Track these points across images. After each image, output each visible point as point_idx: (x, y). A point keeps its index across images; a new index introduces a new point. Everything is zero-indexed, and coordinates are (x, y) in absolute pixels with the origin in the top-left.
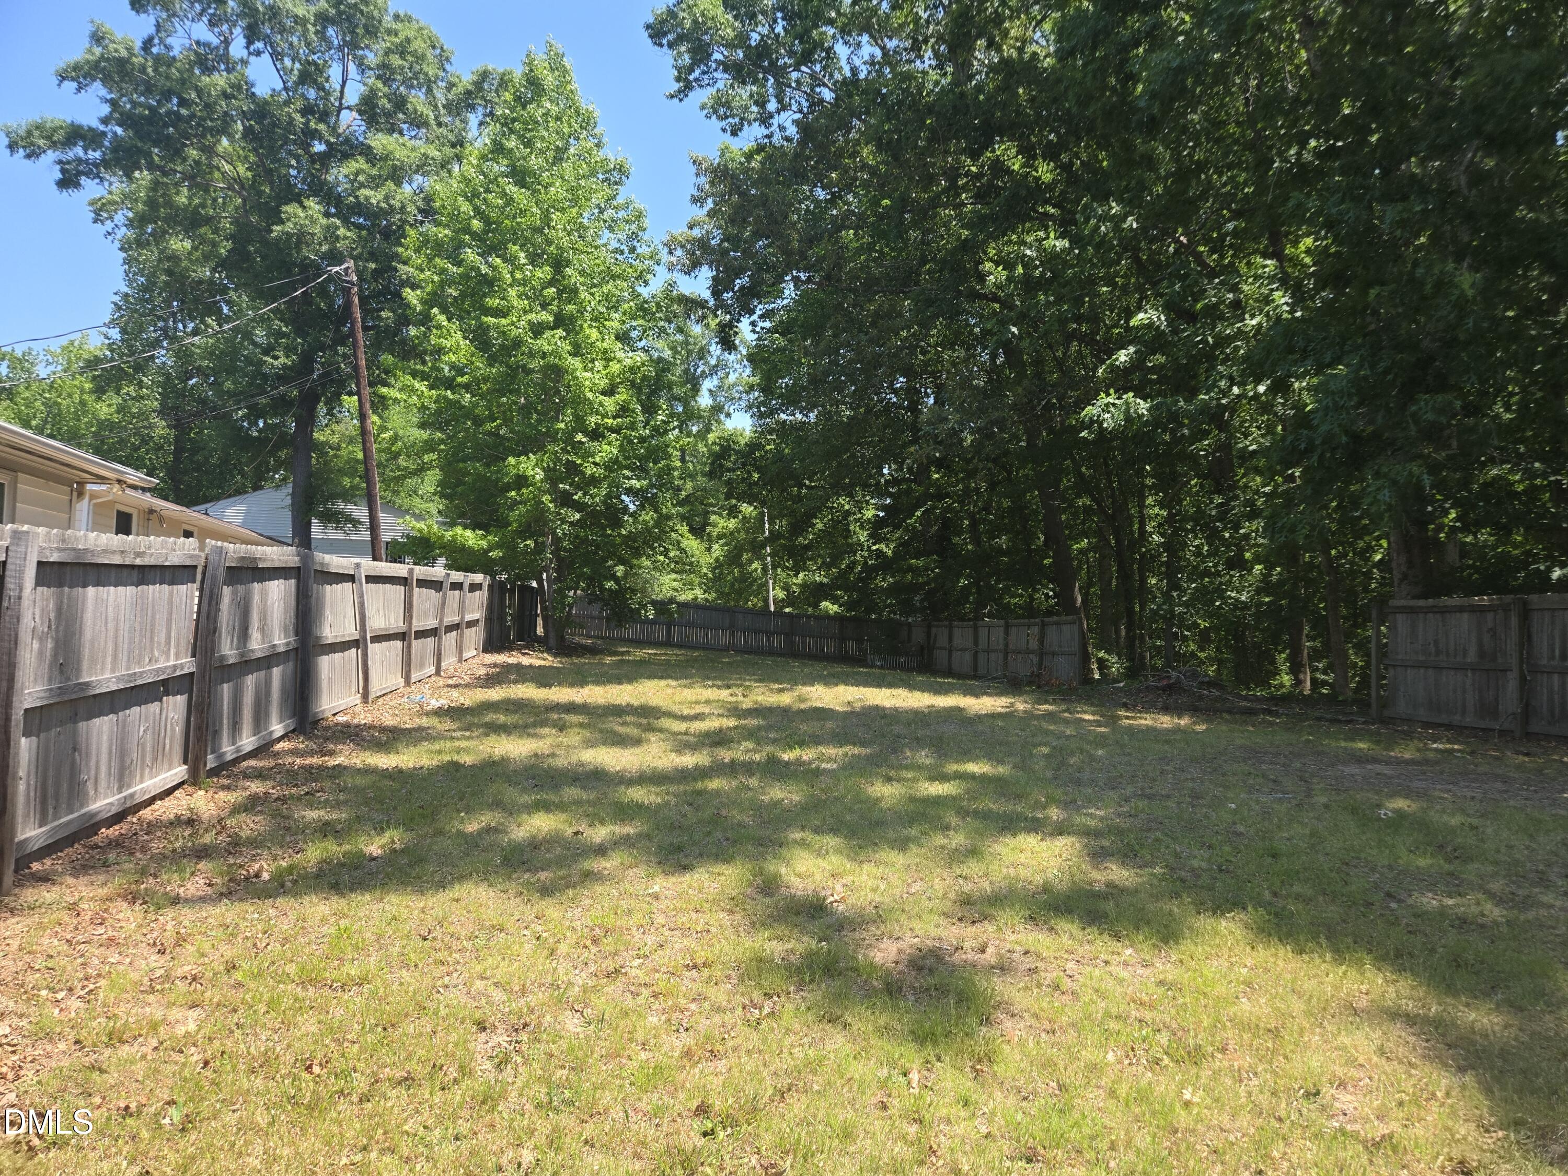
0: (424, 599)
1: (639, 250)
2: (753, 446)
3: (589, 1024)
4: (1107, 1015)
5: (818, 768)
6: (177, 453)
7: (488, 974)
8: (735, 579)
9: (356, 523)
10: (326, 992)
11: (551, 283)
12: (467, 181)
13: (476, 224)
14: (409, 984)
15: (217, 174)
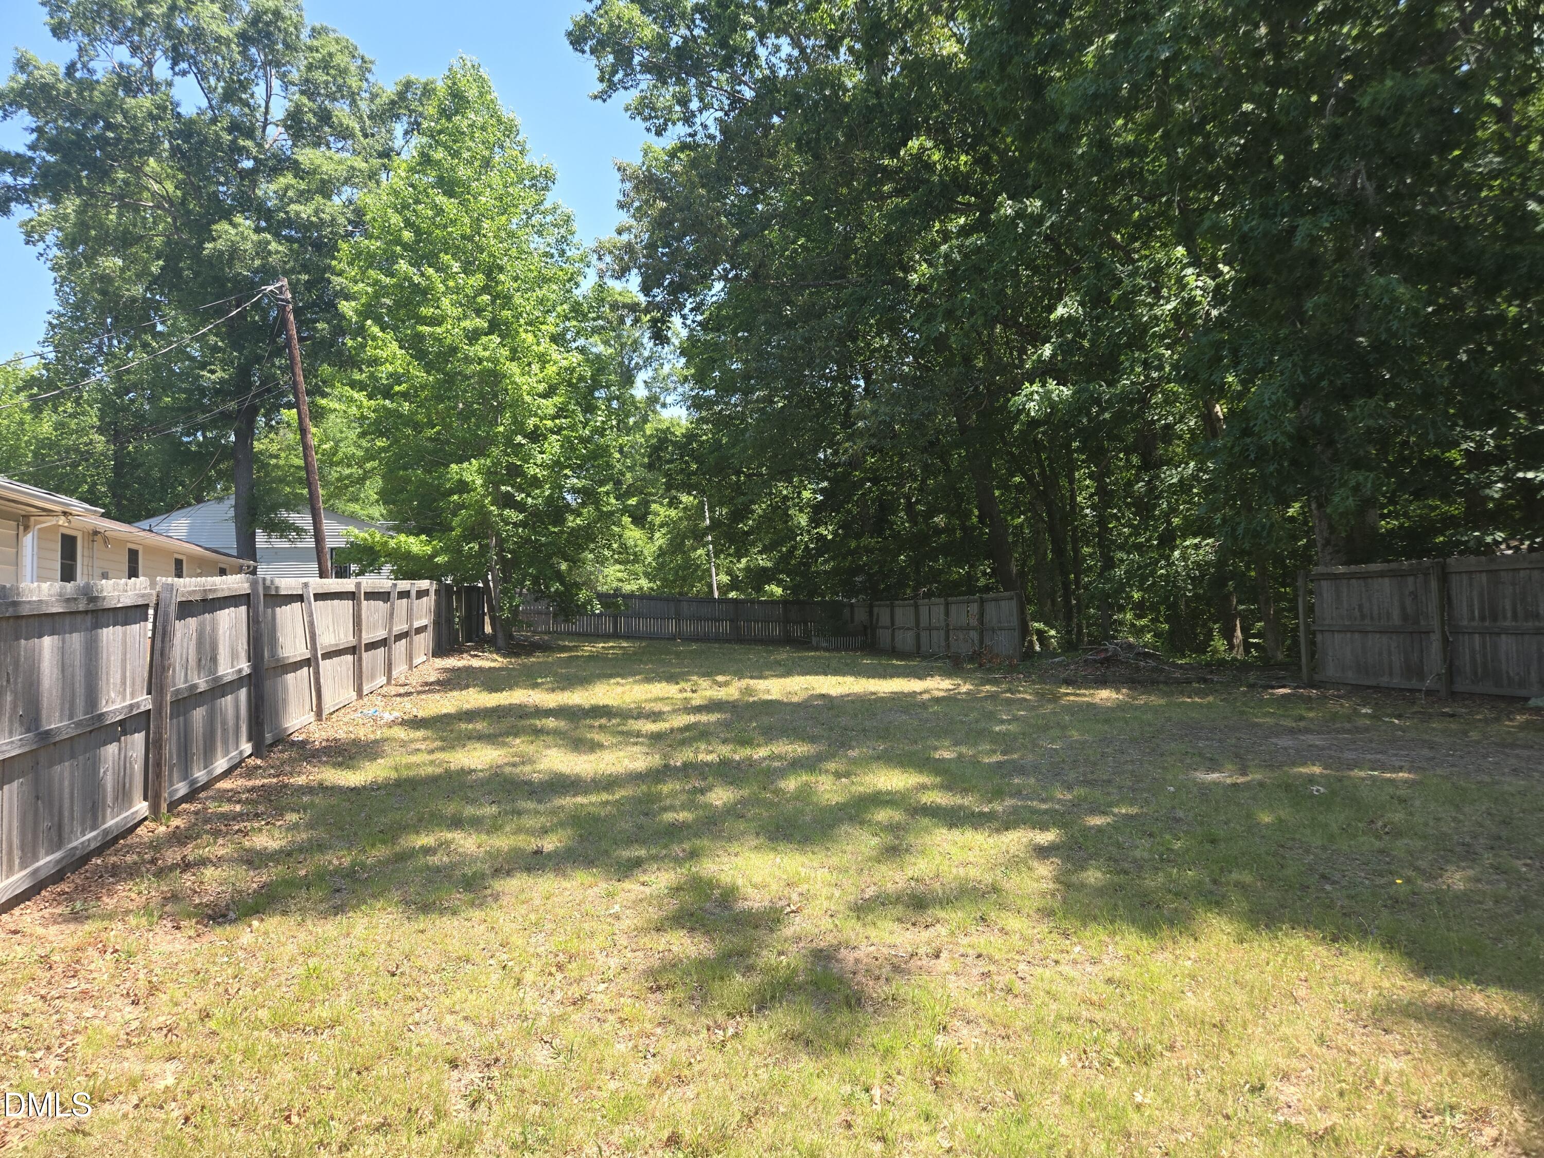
0: (373, 610)
1: (569, 253)
2: (690, 436)
3: (559, 1054)
4: (1059, 1017)
5: (769, 767)
6: (117, 469)
7: (457, 1008)
8: (680, 567)
9: (299, 531)
10: (298, 1036)
11: (485, 289)
12: (396, 193)
13: (407, 235)
14: (381, 1024)
15: (146, 194)
